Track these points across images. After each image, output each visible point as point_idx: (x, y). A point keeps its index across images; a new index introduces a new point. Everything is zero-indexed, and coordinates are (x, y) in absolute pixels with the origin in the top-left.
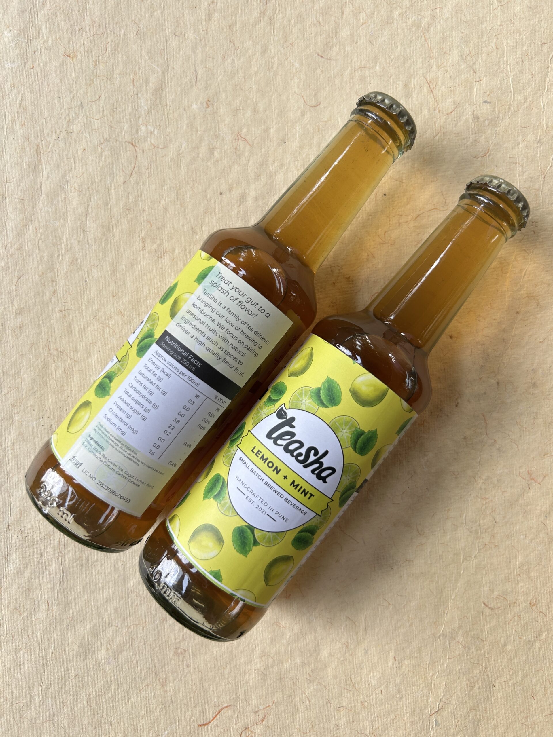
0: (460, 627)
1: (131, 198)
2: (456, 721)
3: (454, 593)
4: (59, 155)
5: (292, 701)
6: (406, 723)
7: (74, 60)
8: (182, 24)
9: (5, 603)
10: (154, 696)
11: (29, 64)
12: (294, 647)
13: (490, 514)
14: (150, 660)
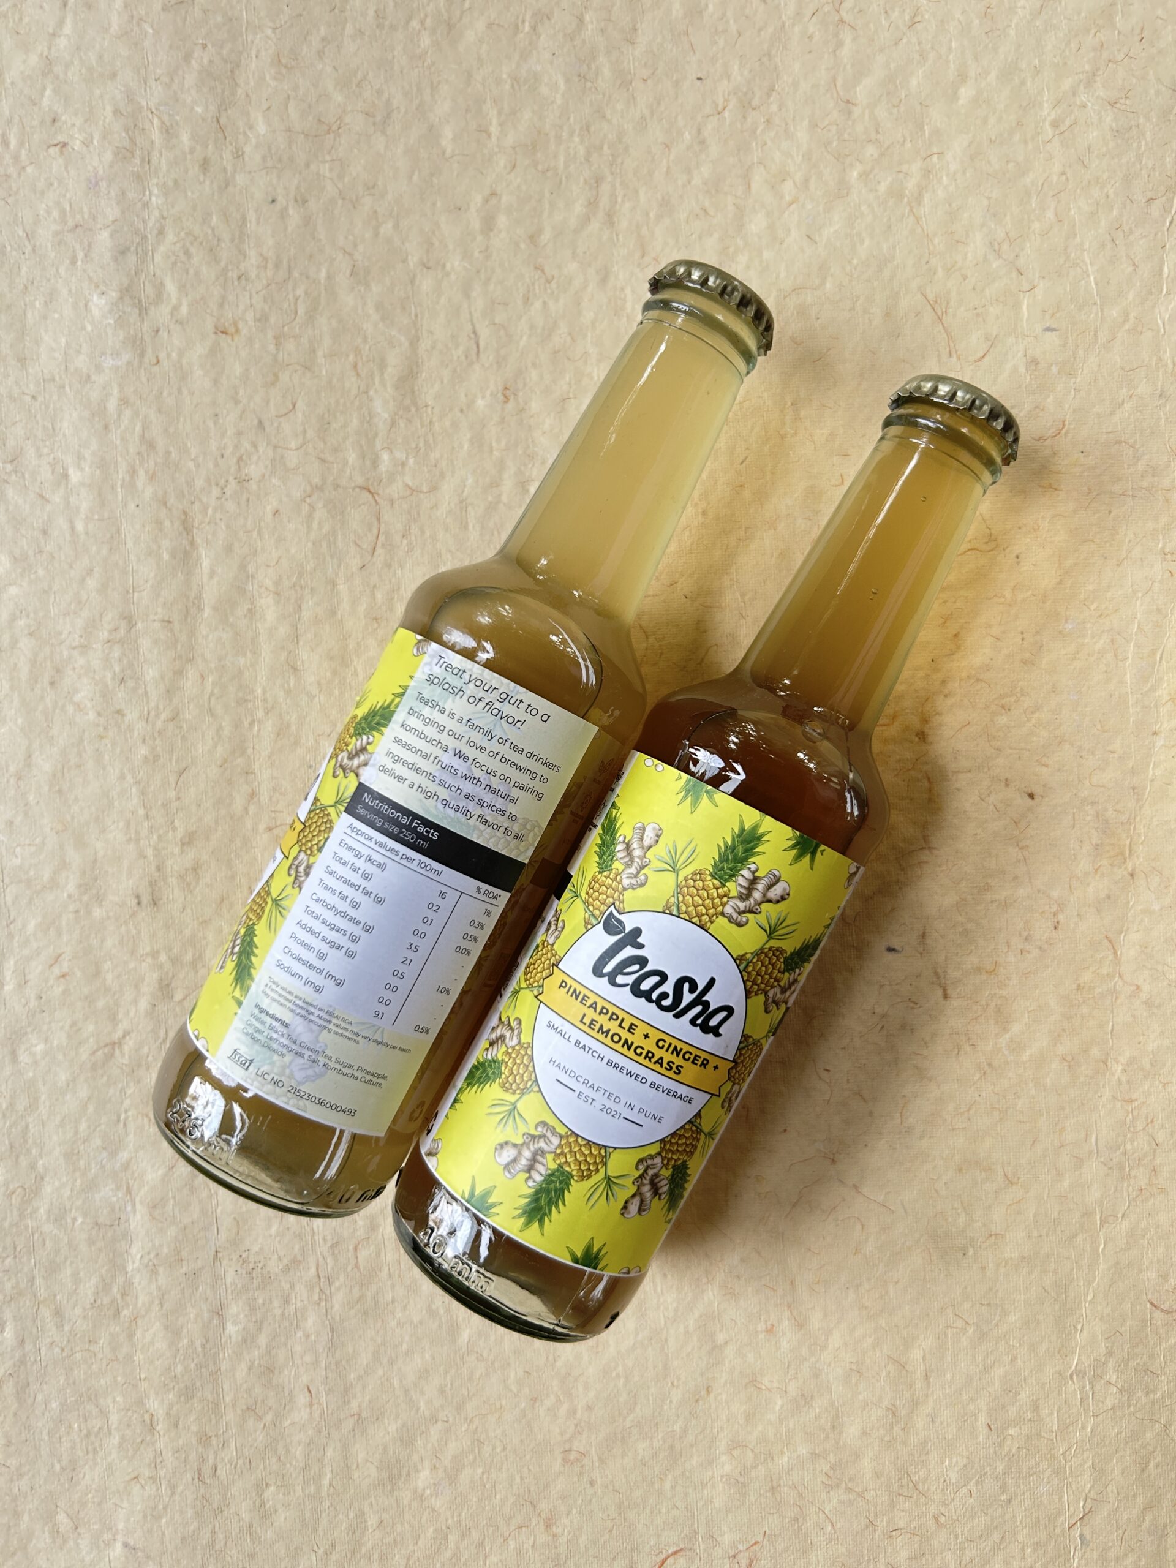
0: (1110, 1353)
1: (379, 596)
2: (1121, 1532)
3: (1091, 1290)
4: (228, 527)
5: (800, 1529)
6: (1024, 1546)
7: (236, 338)
8: (437, 243)
9: (228, 1399)
10: (533, 1546)
11: (149, 356)
12: (791, 1425)
13: (1144, 1129)
14: (518, 1480)
